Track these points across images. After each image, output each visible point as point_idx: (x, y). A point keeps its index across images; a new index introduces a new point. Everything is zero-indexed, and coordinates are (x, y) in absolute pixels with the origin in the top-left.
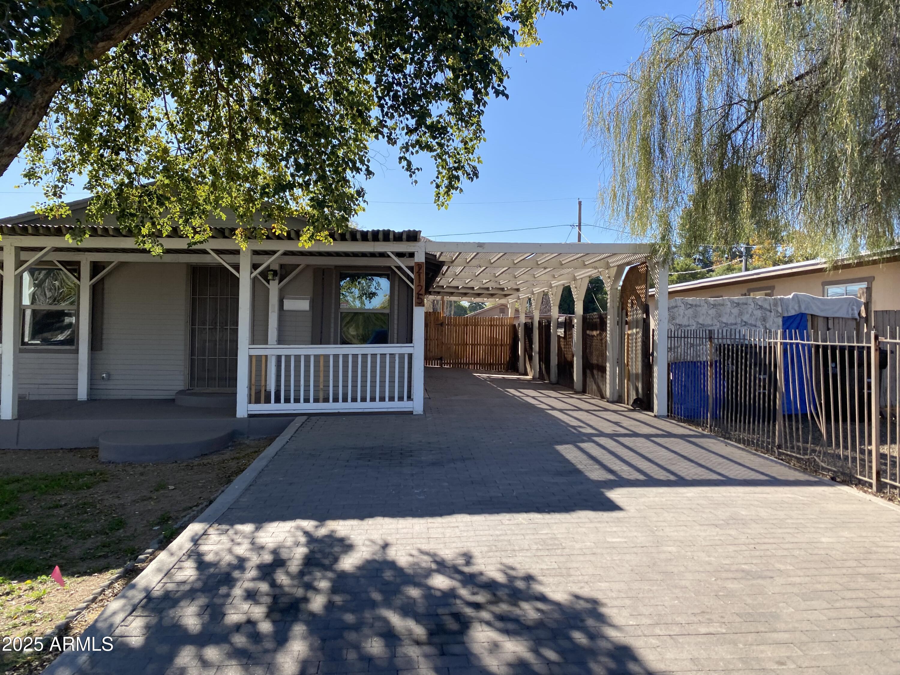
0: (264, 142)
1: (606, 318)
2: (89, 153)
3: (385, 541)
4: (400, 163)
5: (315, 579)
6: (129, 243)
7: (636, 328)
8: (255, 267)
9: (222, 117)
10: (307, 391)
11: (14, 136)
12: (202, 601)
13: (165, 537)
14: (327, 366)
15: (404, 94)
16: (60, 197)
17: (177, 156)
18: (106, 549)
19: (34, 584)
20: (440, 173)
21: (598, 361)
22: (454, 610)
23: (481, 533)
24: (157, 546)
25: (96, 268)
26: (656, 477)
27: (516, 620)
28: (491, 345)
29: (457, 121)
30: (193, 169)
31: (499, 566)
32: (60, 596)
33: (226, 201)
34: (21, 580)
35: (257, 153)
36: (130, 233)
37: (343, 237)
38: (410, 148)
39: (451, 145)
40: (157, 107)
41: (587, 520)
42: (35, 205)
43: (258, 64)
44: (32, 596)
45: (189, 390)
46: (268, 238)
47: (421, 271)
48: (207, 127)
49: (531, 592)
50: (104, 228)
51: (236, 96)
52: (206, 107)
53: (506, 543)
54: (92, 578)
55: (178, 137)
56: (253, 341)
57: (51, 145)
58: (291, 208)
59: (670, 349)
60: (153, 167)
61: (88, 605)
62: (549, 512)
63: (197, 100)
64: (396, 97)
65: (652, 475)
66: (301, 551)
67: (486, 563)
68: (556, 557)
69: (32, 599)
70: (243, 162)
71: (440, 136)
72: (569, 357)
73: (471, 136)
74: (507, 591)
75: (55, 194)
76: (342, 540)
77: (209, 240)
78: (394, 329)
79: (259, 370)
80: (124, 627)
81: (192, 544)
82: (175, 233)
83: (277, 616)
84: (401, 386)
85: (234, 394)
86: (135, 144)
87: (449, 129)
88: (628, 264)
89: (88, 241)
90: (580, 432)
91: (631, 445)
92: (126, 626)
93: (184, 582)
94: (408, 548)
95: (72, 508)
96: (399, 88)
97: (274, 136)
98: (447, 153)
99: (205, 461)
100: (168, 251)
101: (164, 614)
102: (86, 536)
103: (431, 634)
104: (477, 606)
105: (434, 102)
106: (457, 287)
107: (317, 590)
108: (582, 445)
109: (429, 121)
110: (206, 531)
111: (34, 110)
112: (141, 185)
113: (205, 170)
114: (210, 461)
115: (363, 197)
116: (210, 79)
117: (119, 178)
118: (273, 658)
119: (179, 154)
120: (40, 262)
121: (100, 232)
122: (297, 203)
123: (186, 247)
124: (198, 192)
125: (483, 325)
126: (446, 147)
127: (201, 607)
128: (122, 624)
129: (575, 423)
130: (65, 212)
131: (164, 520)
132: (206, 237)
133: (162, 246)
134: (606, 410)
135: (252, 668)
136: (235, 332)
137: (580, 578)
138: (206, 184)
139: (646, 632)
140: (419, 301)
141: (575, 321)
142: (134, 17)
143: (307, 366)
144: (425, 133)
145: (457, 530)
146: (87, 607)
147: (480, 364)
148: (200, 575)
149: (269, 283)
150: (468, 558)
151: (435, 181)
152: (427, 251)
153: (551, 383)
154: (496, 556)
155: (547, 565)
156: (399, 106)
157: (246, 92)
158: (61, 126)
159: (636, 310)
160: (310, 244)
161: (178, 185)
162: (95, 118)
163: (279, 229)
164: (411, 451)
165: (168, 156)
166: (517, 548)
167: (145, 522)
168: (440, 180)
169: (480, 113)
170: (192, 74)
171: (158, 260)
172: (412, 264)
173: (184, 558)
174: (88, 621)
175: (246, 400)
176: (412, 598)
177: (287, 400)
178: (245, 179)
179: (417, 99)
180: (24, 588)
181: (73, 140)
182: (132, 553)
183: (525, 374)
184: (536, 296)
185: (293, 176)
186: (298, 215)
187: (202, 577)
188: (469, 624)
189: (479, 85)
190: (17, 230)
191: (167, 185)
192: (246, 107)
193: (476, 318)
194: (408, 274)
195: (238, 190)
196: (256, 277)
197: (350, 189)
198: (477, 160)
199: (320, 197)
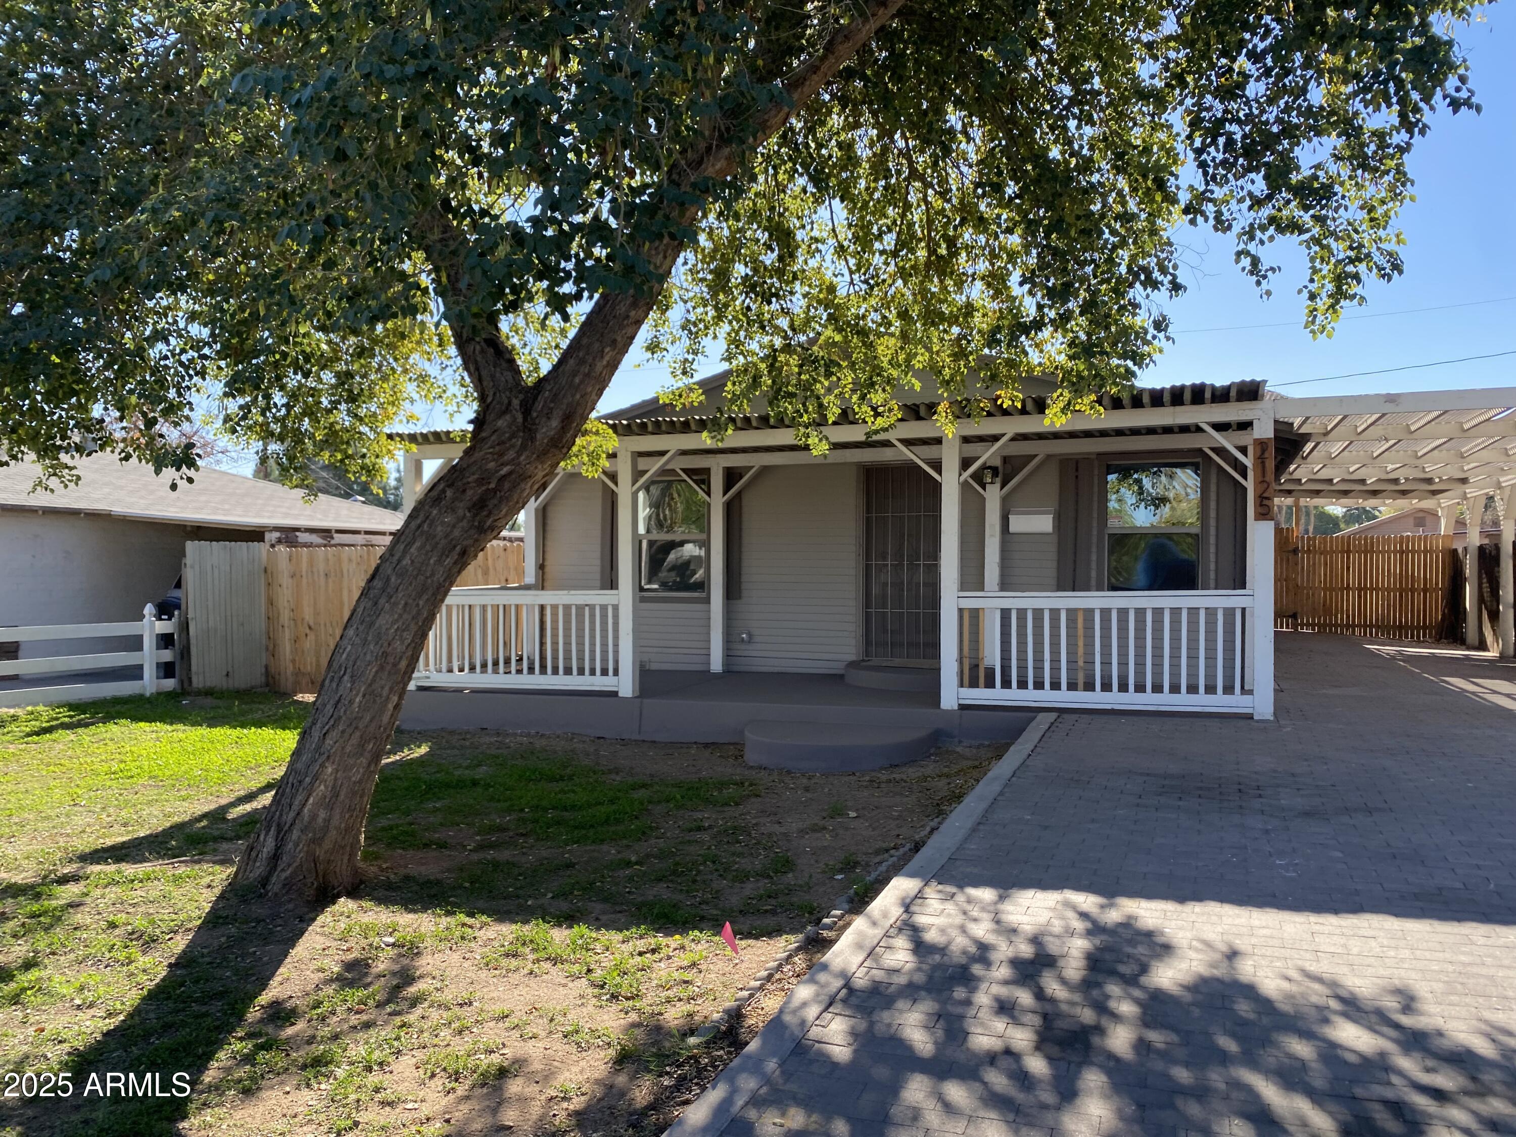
0: (984, 255)
2: (726, 306)
3: (1230, 946)
4: (1237, 261)
5: (1111, 996)
6: (779, 437)
8: (965, 463)
9: (915, 223)
10: (1055, 669)
12: (928, 1006)
13: (856, 893)
14: (1089, 627)
15: (1245, 137)
16: (691, 375)
17: (848, 296)
18: (773, 902)
19: (686, 942)
20: (1315, 271)
22: (1389, 1094)
23: (1428, 955)
24: (847, 907)
25: (731, 476)
28: (1401, 590)
29: (1354, 170)
30: (873, 314)
31: (1476, 1024)
32: (720, 965)
33: (921, 360)
34: (669, 934)
35: (973, 276)
36: (781, 423)
37: (1117, 404)
38: (1258, 234)
39: (1341, 217)
40: (821, 221)
43: (972, 127)
44: (684, 959)
45: (864, 661)
46: (989, 414)
47: (1266, 455)
48: (893, 243)
50: (747, 418)
51: (938, 184)
52: (890, 211)
53: (1484, 981)
54: (759, 943)
55: (850, 265)
56: (963, 587)
57: (678, 300)
58: (1029, 363)
60: (814, 317)
61: (762, 985)
63: (879, 201)
64: (1230, 143)
66: (1079, 945)
67: (1446, 1014)
69: (686, 963)
70: (949, 293)
71: (1319, 203)
73: (1383, 194)
74: (1501, 1074)
75: (684, 373)
76: (1149, 935)
77: (898, 424)
78: (1210, 564)
80: (820, 1028)
81: (902, 910)
82: (846, 417)
83: (1054, 1050)
85: (936, 672)
86: (789, 283)
87: (1337, 188)
89: (732, 438)
92: (823, 1026)
93: (897, 971)
94: (1279, 964)
95: (719, 832)
96: (1235, 128)
98: (1333, 234)
99: (897, 776)
100: (836, 446)
101: (875, 1017)
102: (742, 877)
104: (1438, 1095)
105: (1304, 142)
106: (1330, 481)
107: (1116, 1017)
109: (1294, 178)
110: (920, 892)
113: (890, 312)
114: (904, 777)
115: (1166, 331)
116: (897, 164)
117: (767, 340)
118: (1057, 1121)
119: (852, 291)
120: (663, 472)
121: (740, 424)
122: (1041, 351)
123: (863, 438)
124: (880, 349)
125: (1383, 552)
126: (1330, 223)
127: (929, 1015)
128: (818, 1022)
130: (697, 397)
131: (849, 866)
132: (893, 420)
133: (828, 439)
135: (1024, 1131)
136: (934, 570)
138: (892, 335)
140: (1261, 510)
143: (1055, 627)
144: (1288, 202)
145: (1373, 943)
146: (761, 988)
147: (1378, 627)
148: (921, 962)
149: (985, 490)
150: (1409, 1002)
151: (1306, 287)
152: (1278, 418)
154: (1467, 1005)
156: (1236, 159)
157: (954, 176)
158: (690, 270)
160: (1063, 420)
161: (851, 341)
163: (1008, 397)
164: (1258, 788)
165: (836, 296)
167: (821, 865)
168: (1316, 285)
169: (1403, 149)
170: (869, 160)
171: (822, 461)
172: (1242, 443)
173: (893, 932)
174: (767, 1009)
175: (955, 680)
176: (1297, 1059)
177: (1023, 685)
178: (953, 320)
179: (1270, 142)
180: (673, 945)
181: (705, 289)
182: (811, 913)
183: (1482, 646)
184: (1507, 492)
185: (1040, 307)
186: (1043, 372)
187: (925, 967)
188: (1426, 1128)
189: (1415, 96)
190: (634, 428)
191: (835, 344)
192: (955, 201)
193: (1366, 539)
194: (1236, 459)
195: (942, 340)
196: (966, 481)
197: (1142, 319)
198: (1394, 239)
199: (1083, 337)
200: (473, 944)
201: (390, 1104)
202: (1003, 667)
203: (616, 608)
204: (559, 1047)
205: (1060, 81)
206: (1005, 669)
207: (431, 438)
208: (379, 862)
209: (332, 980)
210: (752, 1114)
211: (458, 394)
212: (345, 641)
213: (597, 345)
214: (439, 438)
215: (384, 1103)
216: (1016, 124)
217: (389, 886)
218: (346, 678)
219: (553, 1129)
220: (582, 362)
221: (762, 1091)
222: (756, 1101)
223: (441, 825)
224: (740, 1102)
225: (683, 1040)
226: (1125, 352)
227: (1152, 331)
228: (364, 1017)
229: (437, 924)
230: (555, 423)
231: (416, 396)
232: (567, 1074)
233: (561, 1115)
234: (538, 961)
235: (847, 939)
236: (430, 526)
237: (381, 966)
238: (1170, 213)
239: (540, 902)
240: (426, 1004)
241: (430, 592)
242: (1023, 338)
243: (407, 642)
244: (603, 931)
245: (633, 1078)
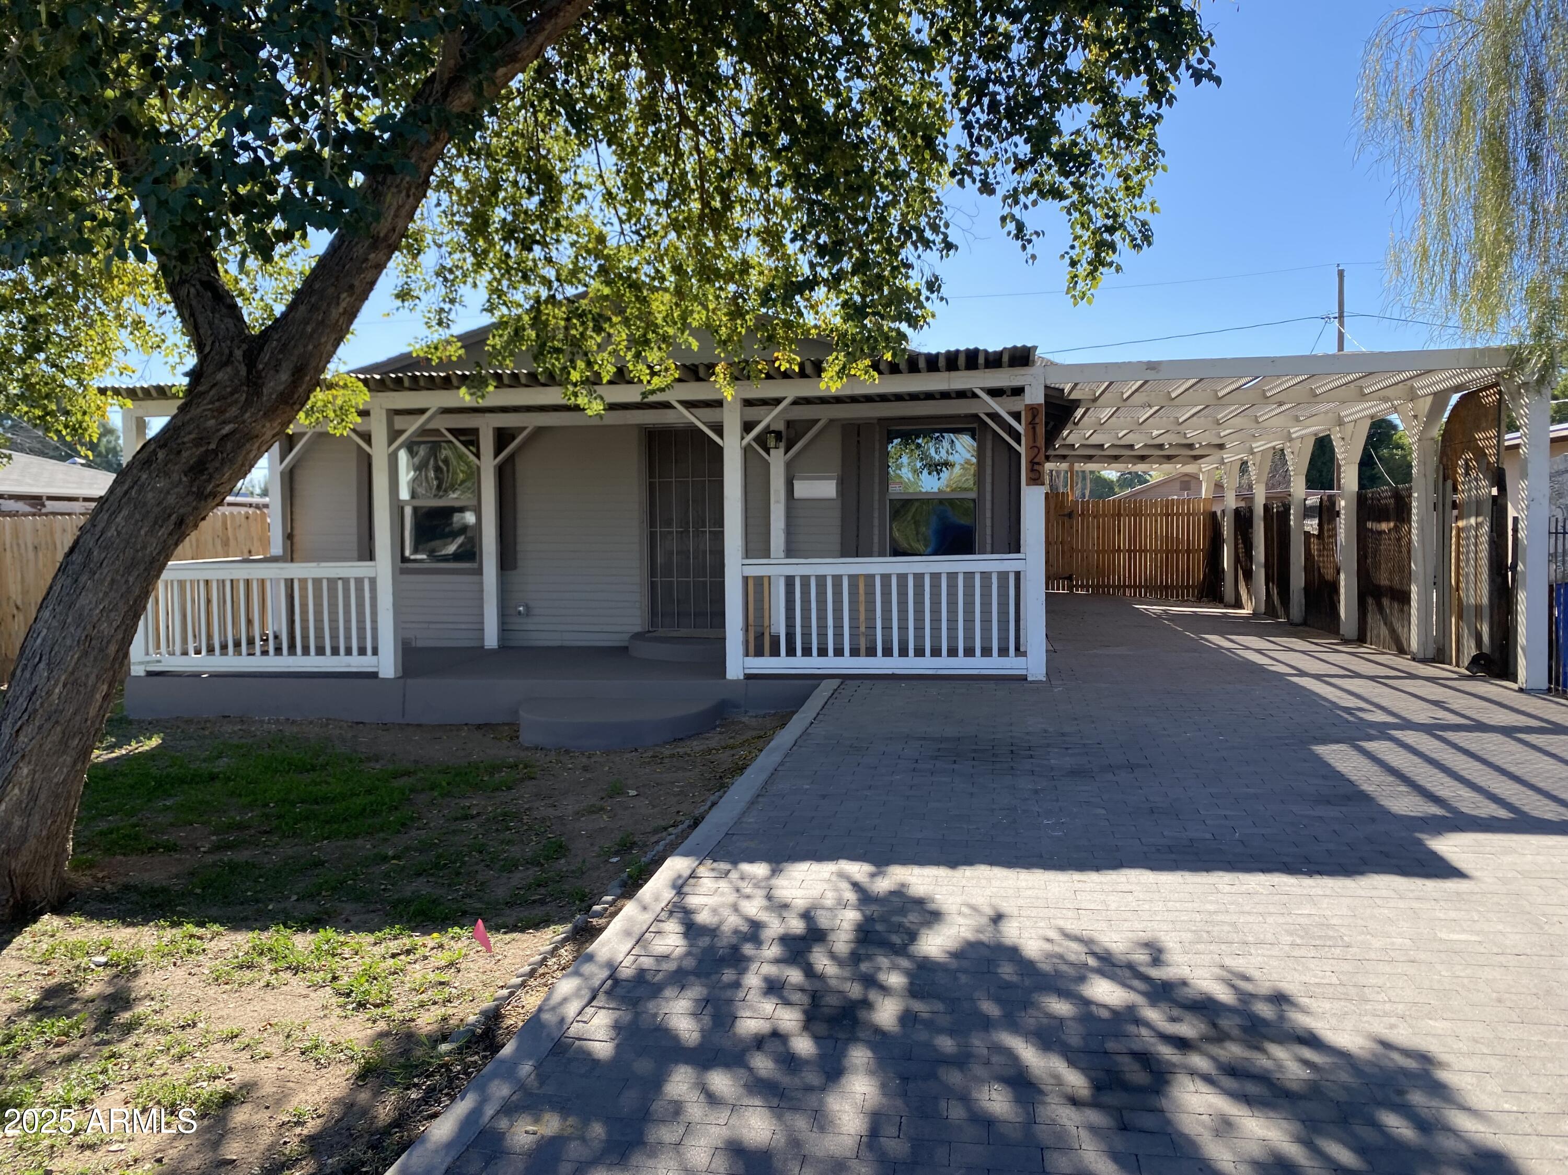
0: (758, 209)
1: (1410, 496)
2: (485, 252)
3: (996, 910)
4: (1003, 225)
5: (880, 969)
6: (552, 396)
7: (1477, 516)
8: (748, 427)
9: (687, 173)
10: (838, 635)
11: (382, 235)
12: (696, 991)
13: (630, 877)
14: (871, 593)
15: (1008, 98)
16: (448, 326)
17: (619, 246)
18: (542, 890)
19: (445, 940)
20: (1075, 237)
21: (1391, 580)
22: (1136, 1046)
23: (1178, 906)
24: (619, 891)
25: (503, 437)
26: (1535, 813)
27: (1263, 1078)
28: (1167, 552)
29: (1111, 138)
30: (646, 267)
31: (1217, 971)
32: (481, 962)
33: (698, 318)
34: (426, 932)
35: (748, 231)
36: (552, 380)
37: (894, 369)
38: (1022, 197)
39: (1098, 185)
40: (586, 165)
41: (1393, 894)
42: (412, 342)
43: (744, 74)
44: (442, 958)
45: (649, 632)
46: (769, 376)
47: (1037, 420)
48: (665, 193)
49: (1286, 1026)
50: (513, 374)
51: (710, 133)
52: (662, 159)
53: (1226, 928)
54: (524, 936)
55: (620, 214)
56: (748, 554)
57: (432, 244)
58: (805, 324)
59: (1553, 557)
60: (582, 268)
61: (524, 982)
62: (1310, 873)
63: (648, 148)
64: (994, 104)
65: (1526, 809)
66: (850, 917)
67: (1192, 963)
68: (1334, 962)
69: (443, 963)
70: (725, 248)
71: (1078, 169)
72: (1329, 574)
73: (1138, 163)
74: (1238, 1020)
75: (440, 323)
76: (920, 903)
77: (676, 385)
78: (986, 529)
79: (760, 600)
80: (581, 1024)
81: (674, 892)
82: (621, 376)
83: (821, 1028)
84: (1003, 629)
85: (721, 641)
86: (553, 230)
87: (1095, 156)
88: (1456, 389)
89: (494, 396)
90: (1361, 719)
91: (1473, 747)
92: (585, 1022)
93: (666, 957)
94: (1042, 924)
95: (488, 820)
96: (998, 89)
97: (775, 197)
98: (1091, 201)
99: (681, 751)
100: (612, 407)
101: (641, 1007)
102: (511, 866)
103: (1098, 1087)
104: (1182, 1044)
105: (1064, 107)
106: (1101, 446)
107: (885, 990)
108: (1370, 746)
109: (1056, 144)
110: (694, 871)
111: (408, 190)
112: (567, 299)
113: (664, 266)
114: (688, 750)
115: (939, 292)
116: (667, 109)
117: (531, 290)
118: (821, 1102)
119: (622, 242)
120: (423, 431)
121: (506, 381)
122: (817, 313)
123: (638, 398)
124: (654, 305)
125: (1151, 515)
126: (1088, 189)
127: (697, 1001)
128: (579, 1018)
129: (1351, 702)
130: (455, 351)
131: (626, 847)
132: (669, 380)
133: (602, 398)
134: (1412, 676)
135: (788, 1116)
136: (719, 537)
137: (1388, 1007)
138: (666, 290)
139: (1540, 1128)
140: (1033, 476)
141: (1343, 503)
142: (550, 18)
144: (1049, 167)
145: (1130, 897)
146: (523, 985)
147: (1146, 587)
148: (691, 946)
149: (769, 454)
150: (1157, 954)
151: (1067, 253)
152: (1048, 383)
153: (1291, 623)
154: (1211, 952)
155: (1315, 976)
156: (1000, 121)
157: (726, 125)
158: (444, 212)
159: (1476, 479)
160: (839, 385)
161: (623, 295)
162: (495, 194)
163: (785, 360)
164: (1030, 749)
165: (606, 247)
166: (1251, 939)
167: (596, 848)
168: (1077, 251)
169: (1154, 120)
170: (638, 103)
171: (597, 422)
172: (1016, 409)
173: (664, 915)
174: (528, 1007)
175: (740, 649)
176: (1055, 1018)
177: (807, 652)
178: (729, 277)
179: (1032, 104)
180: (431, 944)
181: (463, 234)
182: (582, 901)
183: (1238, 605)
184: (1258, 457)
185: (812, 266)
186: (819, 334)
187: (694, 950)
188: (1168, 1076)
189: (1161, 65)
190: (388, 382)
191: (606, 297)
192: (728, 151)
193: (1135, 501)
194: (1010, 426)
195: (718, 297)
196: (749, 445)
197: (915, 281)
198: (1149, 208)
199: (857, 299)
200: (201, 958)
201: (91, 1147)
202: (787, 634)
203: (373, 581)
204: (295, 1065)
205: (831, 31)
206: (790, 637)
207: (154, 393)
208: (94, 871)
209: (28, 1011)
210: (503, 1124)
211: (180, 343)
212: (40, 624)
213: (331, 290)
214: (161, 392)
215: (83, 1147)
216: (787, 74)
217: (106, 898)
218: (42, 666)
219: (283, 1159)
220: (314, 308)
221: (514, 1098)
222: (509, 1109)
223: (172, 825)
224: (489, 1111)
225: (434, 1048)
226: (900, 314)
227: (925, 292)
228: (65, 1050)
229: (160, 938)
230: (284, 376)
231: (130, 345)
232: (302, 1096)
233: (293, 1141)
234: (276, 971)
235: (616, 925)
236: (139, 492)
237: (90, 991)
238: (940, 175)
239: (282, 906)
240: (142, 1029)
241: (142, 567)
242: (798, 298)
243: (115, 624)
244: (353, 934)
245: (377, 1093)
